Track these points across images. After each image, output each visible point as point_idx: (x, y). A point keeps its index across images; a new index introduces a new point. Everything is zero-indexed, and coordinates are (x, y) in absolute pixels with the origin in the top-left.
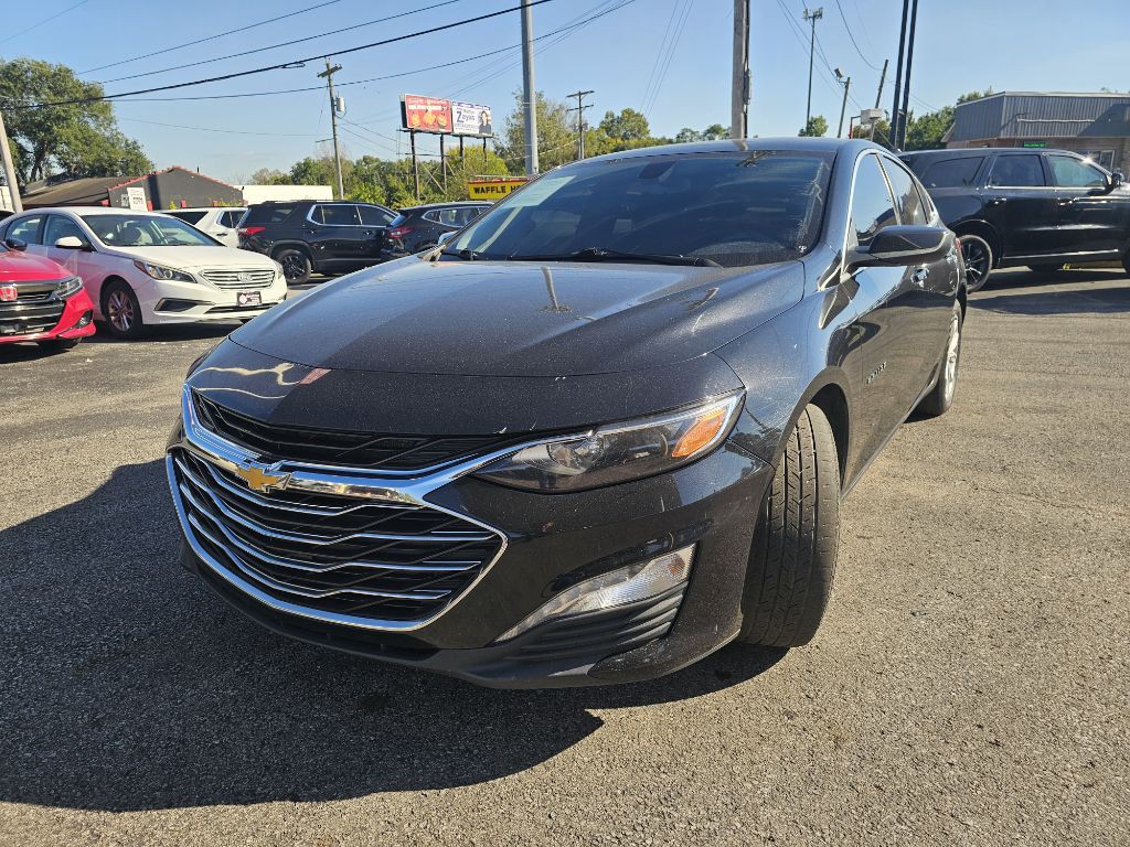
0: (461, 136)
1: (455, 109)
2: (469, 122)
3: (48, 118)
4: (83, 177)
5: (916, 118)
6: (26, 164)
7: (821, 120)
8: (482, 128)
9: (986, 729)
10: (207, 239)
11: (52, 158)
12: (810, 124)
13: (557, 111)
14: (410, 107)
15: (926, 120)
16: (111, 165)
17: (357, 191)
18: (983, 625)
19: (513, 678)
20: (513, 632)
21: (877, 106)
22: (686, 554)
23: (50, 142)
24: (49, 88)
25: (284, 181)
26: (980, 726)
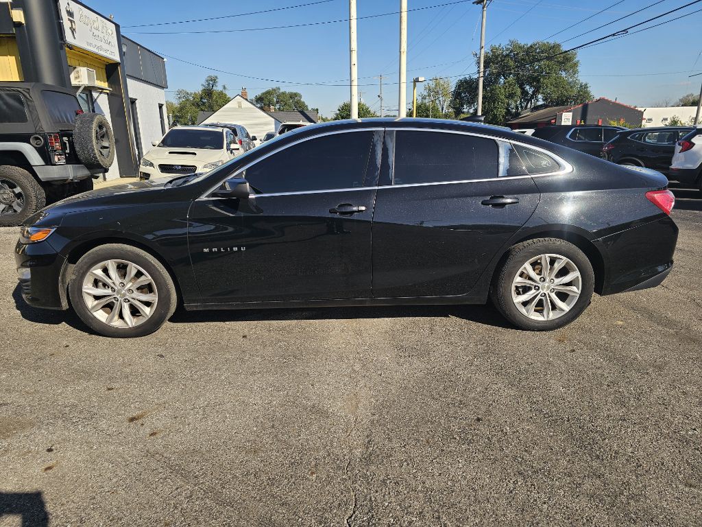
11: (540, 96)
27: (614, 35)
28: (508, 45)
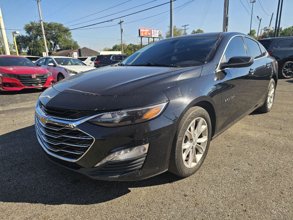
0: (154, 38)
1: (152, 31)
2: (156, 34)
3: (57, 36)
4: (64, 50)
5: (283, 29)
6: (52, 47)
7: (254, 31)
8: (159, 36)
9: (244, 206)
10: (83, 64)
11: (58, 46)
12: (251, 32)
13: (179, 30)
14: (141, 31)
15: (286, 30)
16: (70, 47)
17: (127, 52)
18: (255, 175)
19: (98, 177)
20: (98, 165)
21: (270, 26)
22: (147, 146)
23: (57, 42)
24: (58, 29)
25: (110, 50)
26: (242, 205)
27: (108, 21)
28: (39, 22)
